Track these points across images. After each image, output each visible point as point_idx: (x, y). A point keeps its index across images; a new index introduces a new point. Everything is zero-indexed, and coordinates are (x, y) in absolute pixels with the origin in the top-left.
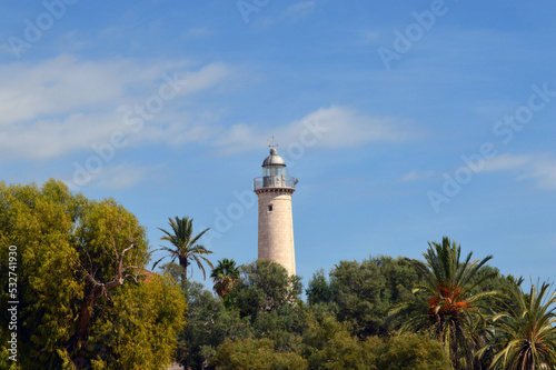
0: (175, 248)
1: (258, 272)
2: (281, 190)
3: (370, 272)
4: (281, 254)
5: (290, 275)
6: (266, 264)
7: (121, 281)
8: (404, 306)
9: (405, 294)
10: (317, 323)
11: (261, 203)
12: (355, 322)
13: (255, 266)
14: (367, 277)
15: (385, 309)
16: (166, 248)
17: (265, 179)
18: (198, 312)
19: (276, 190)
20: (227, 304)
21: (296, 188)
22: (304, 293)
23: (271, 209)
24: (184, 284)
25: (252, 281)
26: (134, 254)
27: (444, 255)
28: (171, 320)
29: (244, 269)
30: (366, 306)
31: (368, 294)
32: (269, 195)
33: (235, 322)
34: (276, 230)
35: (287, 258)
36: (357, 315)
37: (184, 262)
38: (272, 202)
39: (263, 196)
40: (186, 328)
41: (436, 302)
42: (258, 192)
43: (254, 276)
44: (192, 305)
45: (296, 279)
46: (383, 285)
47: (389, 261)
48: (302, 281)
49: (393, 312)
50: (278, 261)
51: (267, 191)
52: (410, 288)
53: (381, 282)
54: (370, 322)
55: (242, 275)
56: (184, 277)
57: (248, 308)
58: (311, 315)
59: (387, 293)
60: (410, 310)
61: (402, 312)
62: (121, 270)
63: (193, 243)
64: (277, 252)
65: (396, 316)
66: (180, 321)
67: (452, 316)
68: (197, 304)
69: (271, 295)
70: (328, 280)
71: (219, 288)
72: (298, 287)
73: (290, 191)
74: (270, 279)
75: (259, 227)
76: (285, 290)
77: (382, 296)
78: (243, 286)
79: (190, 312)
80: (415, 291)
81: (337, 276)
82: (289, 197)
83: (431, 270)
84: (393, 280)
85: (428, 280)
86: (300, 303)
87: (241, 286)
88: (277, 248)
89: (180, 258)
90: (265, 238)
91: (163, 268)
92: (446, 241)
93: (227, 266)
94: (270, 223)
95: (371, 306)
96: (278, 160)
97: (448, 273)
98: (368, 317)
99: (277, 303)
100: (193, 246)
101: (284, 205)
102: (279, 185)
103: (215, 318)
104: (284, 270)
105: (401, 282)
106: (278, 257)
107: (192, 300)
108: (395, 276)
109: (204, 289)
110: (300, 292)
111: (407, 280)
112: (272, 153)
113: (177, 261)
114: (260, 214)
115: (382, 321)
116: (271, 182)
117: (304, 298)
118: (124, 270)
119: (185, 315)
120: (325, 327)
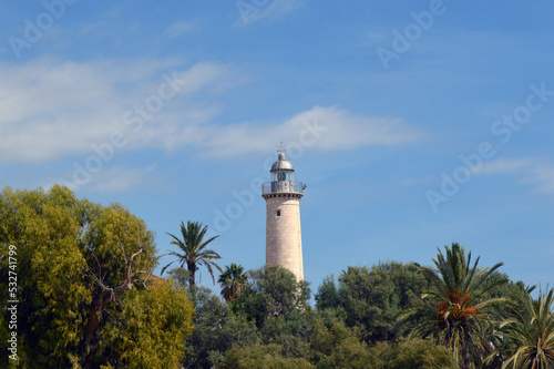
0: (183, 253)
1: (266, 278)
2: (289, 195)
3: (379, 278)
4: (289, 260)
5: (298, 281)
6: (274, 269)
7: (130, 286)
8: (413, 312)
9: (414, 300)
10: (326, 329)
11: (269, 208)
12: (363, 328)
13: (263, 272)
14: (376, 283)
15: (394, 315)
16: (174, 253)
17: (273, 184)
18: (205, 317)
19: (284, 195)
20: (235, 310)
21: (304, 193)
22: (313, 297)
23: (279, 214)
24: (192, 290)
25: (260, 286)
26: (143, 259)
27: (454, 261)
28: (179, 325)
29: (252, 274)
30: (375, 312)
31: (377, 299)
32: (277, 200)
33: (243, 327)
34: (284, 235)
35: (295, 262)
36: (365, 320)
37: (192, 268)
38: (280, 207)
39: (272, 201)
40: (194, 332)
41: (445, 308)
42: (266, 197)
43: (262, 281)
44: (200, 310)
45: (304, 285)
46: (392, 290)
47: (399, 267)
48: (310, 287)
49: (402, 317)
50: (286, 267)
51: (275, 196)
52: (419, 294)
53: (391, 288)
54: (379, 328)
55: (250, 280)
56: (192, 282)
57: (257, 313)
58: (320, 321)
59: (396, 299)
60: (418, 316)
61: (411, 318)
62: (130, 275)
63: (201, 248)
64: (286, 257)
65: (405, 321)
66: (189, 326)
67: (461, 322)
68: (205, 309)
69: (279, 300)
70: (337, 285)
71: (227, 293)
72: (306, 293)
73: (298, 197)
74: (278, 284)
75: (267, 232)
76: (294, 296)
77: (391, 301)
78: (251, 291)
79: (198, 317)
80: (423, 296)
81: (345, 281)
82: (298, 202)
83: (440, 276)
84: (402, 285)
85: (437, 285)
86: (309, 309)
87: (249, 291)
88: (285, 254)
89: (188, 263)
90: (273, 243)
91: (171, 273)
92: (455, 247)
93: (234, 271)
94: (278, 229)
95: (380, 311)
96: (286, 165)
97: (457, 279)
98: (377, 323)
99: (286, 308)
100: (201, 251)
101: (292, 210)
102: (287, 191)
103: (223, 323)
104: (292, 276)
105: (411, 288)
106: (286, 263)
107: (200, 305)
108: (404, 281)
109: (212, 294)
110: (309, 298)
111: (416, 286)
112: (280, 158)
113: (186, 266)
114: (268, 219)
115: (391, 326)
116: (280, 187)
117: (312, 303)
118: (133, 275)
119: (194, 320)
120: (334, 333)
